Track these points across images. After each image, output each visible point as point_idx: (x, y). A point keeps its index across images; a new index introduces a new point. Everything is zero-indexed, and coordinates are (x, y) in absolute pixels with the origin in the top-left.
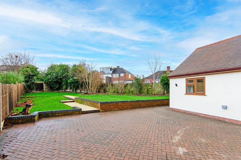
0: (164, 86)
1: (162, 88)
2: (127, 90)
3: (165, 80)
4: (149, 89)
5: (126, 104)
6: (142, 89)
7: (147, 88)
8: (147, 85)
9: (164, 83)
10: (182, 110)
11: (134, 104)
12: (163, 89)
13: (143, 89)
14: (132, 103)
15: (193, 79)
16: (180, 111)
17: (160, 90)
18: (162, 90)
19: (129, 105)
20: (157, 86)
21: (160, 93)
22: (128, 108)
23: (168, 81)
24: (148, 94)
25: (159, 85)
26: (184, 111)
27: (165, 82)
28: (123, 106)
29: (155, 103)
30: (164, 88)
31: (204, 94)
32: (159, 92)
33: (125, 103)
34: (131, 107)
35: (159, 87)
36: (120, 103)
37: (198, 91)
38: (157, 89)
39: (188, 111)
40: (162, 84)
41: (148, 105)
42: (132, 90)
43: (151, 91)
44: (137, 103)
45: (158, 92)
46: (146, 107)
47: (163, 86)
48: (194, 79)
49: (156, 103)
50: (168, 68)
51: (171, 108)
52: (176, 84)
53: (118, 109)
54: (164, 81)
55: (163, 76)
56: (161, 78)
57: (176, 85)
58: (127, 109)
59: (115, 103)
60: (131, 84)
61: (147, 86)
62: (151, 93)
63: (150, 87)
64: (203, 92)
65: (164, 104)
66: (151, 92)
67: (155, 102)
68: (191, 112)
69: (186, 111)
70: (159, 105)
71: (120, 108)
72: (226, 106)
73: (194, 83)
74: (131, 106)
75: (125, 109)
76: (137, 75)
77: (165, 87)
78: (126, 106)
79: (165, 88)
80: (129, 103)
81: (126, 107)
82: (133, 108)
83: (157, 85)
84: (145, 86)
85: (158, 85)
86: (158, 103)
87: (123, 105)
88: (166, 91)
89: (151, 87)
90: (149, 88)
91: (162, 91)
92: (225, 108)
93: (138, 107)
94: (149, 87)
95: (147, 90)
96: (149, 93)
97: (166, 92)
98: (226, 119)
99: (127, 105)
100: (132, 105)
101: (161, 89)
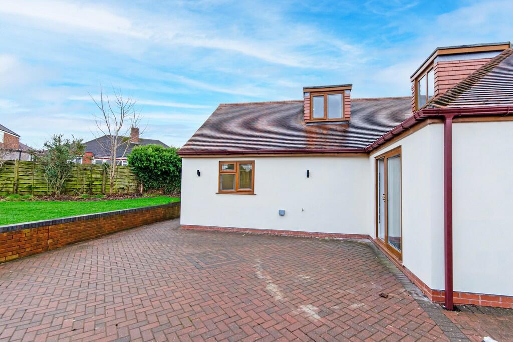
0: (137, 173)
1: (134, 180)
2: (9, 182)
3: (144, 159)
4: (93, 182)
5: (52, 230)
6: (72, 181)
7: (88, 178)
8: (88, 170)
9: (137, 167)
10: (210, 227)
11: (82, 228)
12: (136, 182)
13: (74, 179)
14: (73, 227)
15: (233, 163)
16: (206, 230)
17: (126, 184)
18: (133, 184)
19: (64, 231)
20: (119, 174)
21: (126, 191)
22: (58, 246)
23: (149, 163)
24: (92, 194)
25: (125, 171)
26: (214, 228)
27: (143, 164)
28: (38, 239)
29: (139, 217)
30: (138, 180)
31: (252, 193)
32: (123, 188)
33: (50, 227)
34: (69, 240)
35: (124, 177)
36: (27, 231)
37: (241, 186)
38: (118, 180)
39: (223, 228)
40: (133, 168)
41: (121, 225)
42: (31, 182)
43: (100, 187)
44: (93, 224)
45: (121, 188)
46: (117, 232)
47: (134, 173)
48: (235, 164)
49: (141, 218)
50: (135, 131)
51: (184, 226)
52: (198, 171)
53: (17, 256)
54: (141, 161)
55: (136, 150)
56: (131, 155)
57: (199, 174)
58: (56, 249)
59: (5, 234)
60: (29, 163)
61: (88, 172)
62: (101, 191)
63: (99, 176)
64: (250, 187)
65: (158, 217)
66: (102, 189)
67: (138, 214)
68: (227, 229)
69: (218, 228)
70: (147, 223)
71: (27, 250)
72: (284, 211)
73: (234, 171)
74: (71, 234)
75: (46, 249)
76: (59, 137)
77: (140, 176)
78: (52, 238)
79: (142, 179)
80: (62, 226)
81: (50, 241)
82: (78, 241)
83: (119, 170)
84: (84, 172)
85: (122, 170)
86: (145, 218)
87: (41, 235)
88: (144, 186)
89: (102, 174)
90: (96, 178)
91: (133, 187)
92: (282, 214)
93: (94, 236)
94: (94, 176)
95: (88, 183)
96: (94, 190)
97: (141, 189)
98: (283, 232)
99: (58, 233)
100: (74, 231)
101: (130, 181)
